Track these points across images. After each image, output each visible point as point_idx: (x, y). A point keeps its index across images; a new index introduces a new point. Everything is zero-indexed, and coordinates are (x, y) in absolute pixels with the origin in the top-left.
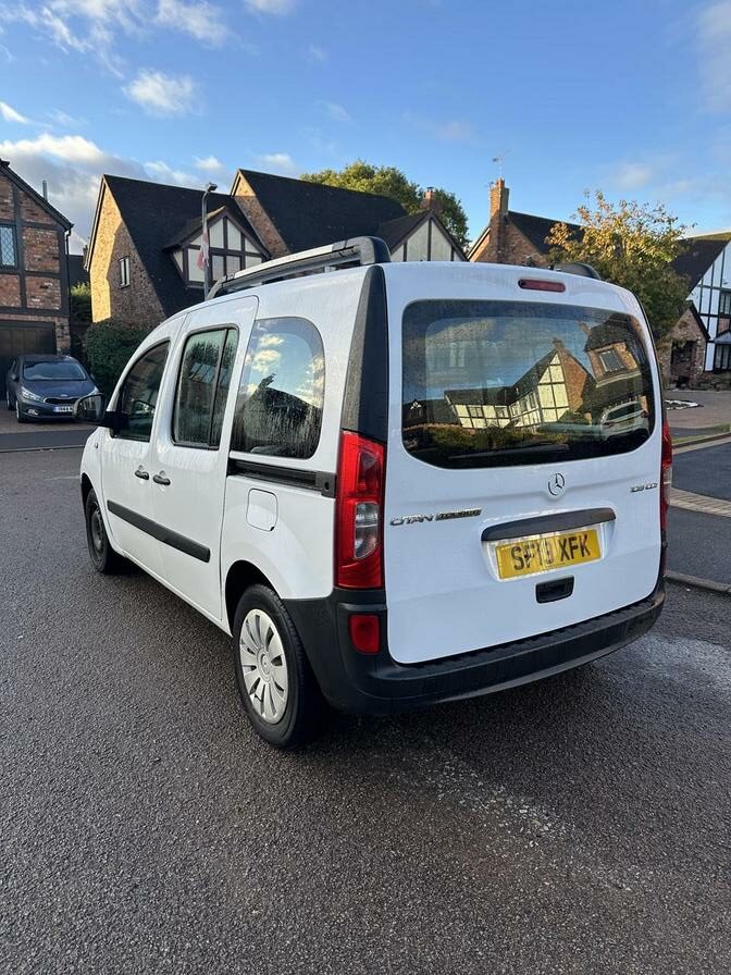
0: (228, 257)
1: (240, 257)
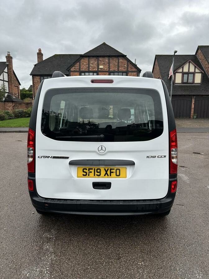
0: (189, 74)
1: (194, 74)
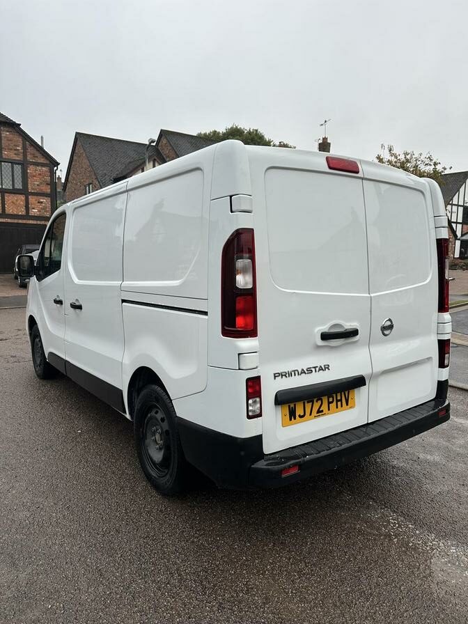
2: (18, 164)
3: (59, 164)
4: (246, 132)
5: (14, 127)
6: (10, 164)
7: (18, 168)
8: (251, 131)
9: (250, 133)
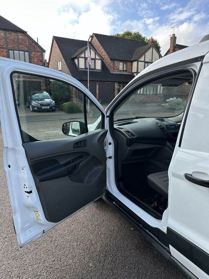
1: (95, 60)
2: (27, 52)
3: (45, 51)
4: (133, 33)
5: (24, 33)
6: (23, 52)
7: (27, 53)
8: (136, 33)
9: (135, 34)
